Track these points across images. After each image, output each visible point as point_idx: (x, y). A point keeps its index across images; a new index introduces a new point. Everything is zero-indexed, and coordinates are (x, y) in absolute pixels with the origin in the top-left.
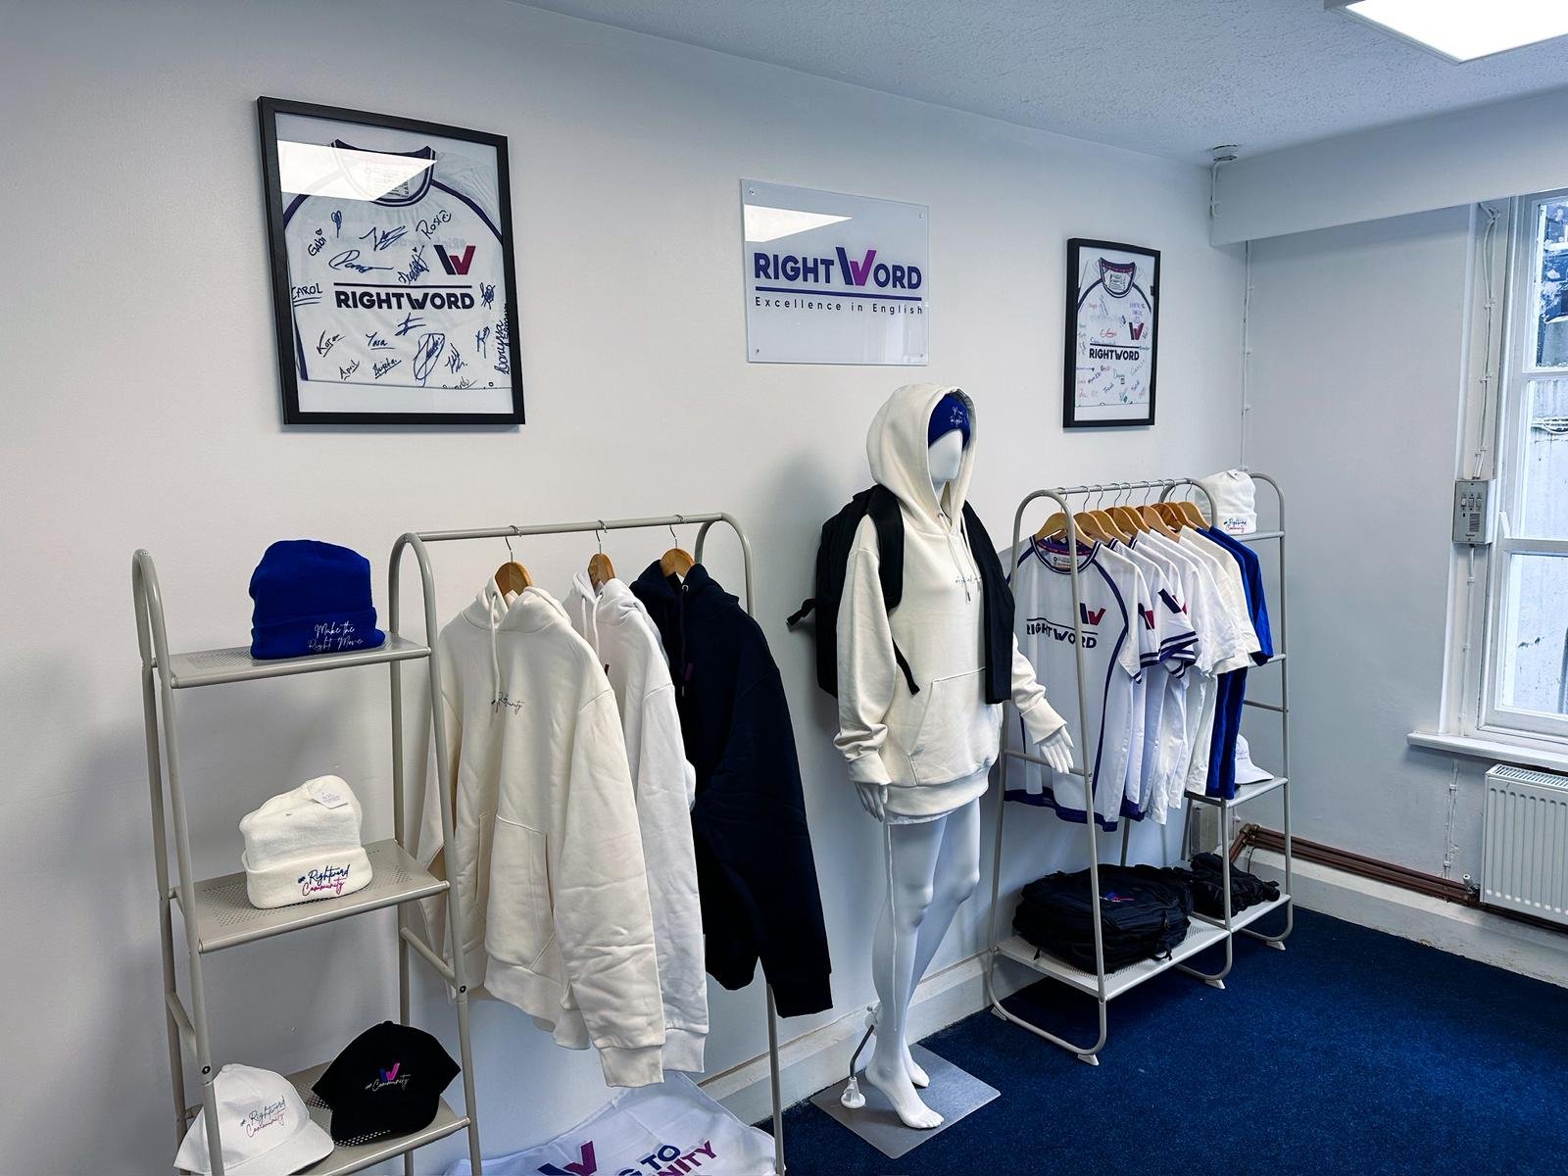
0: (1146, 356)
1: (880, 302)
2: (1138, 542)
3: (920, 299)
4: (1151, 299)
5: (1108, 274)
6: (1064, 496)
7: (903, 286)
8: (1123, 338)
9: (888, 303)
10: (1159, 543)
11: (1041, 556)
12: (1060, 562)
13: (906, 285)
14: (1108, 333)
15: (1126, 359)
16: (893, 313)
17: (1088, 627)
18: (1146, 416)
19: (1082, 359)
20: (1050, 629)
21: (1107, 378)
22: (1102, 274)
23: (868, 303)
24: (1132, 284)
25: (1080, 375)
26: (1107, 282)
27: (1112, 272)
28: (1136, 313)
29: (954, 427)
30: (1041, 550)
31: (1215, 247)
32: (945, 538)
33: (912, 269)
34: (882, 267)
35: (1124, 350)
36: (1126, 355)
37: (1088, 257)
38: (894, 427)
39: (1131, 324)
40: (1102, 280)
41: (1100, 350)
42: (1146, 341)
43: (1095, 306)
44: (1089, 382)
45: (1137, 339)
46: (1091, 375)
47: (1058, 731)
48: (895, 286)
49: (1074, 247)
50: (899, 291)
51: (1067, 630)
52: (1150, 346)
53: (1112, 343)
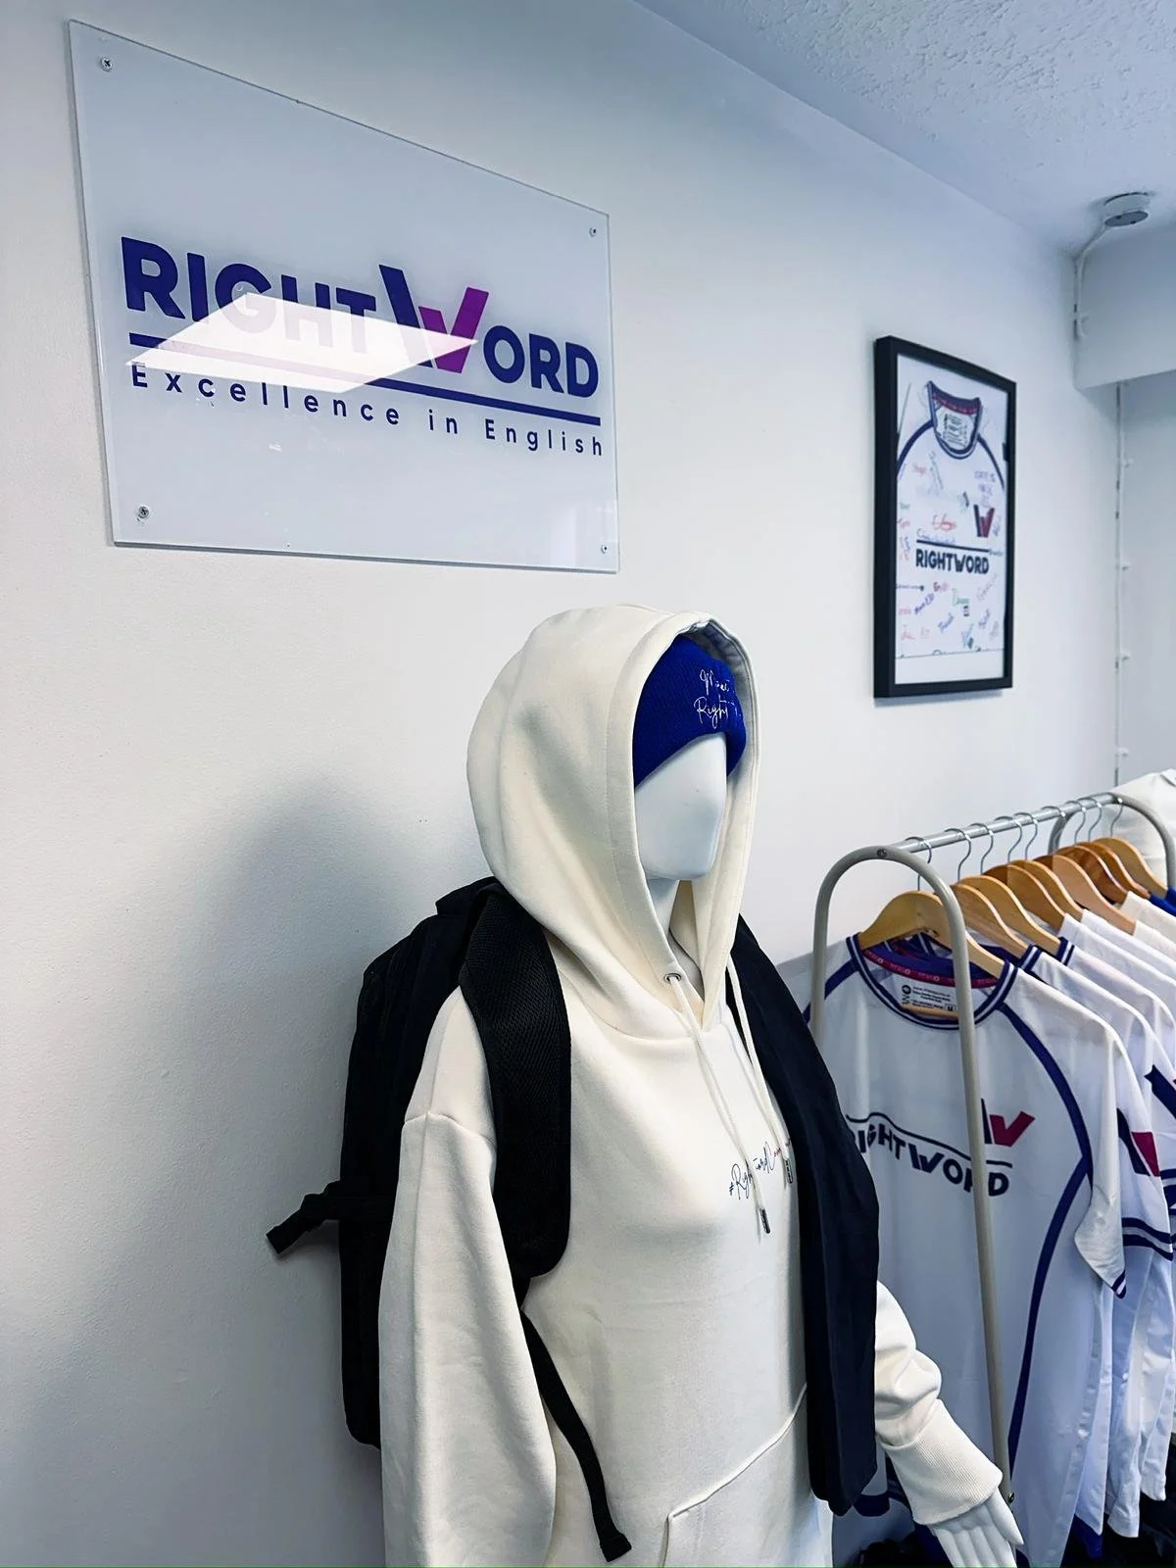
0: (997, 564)
1: (503, 418)
2: (1077, 950)
3: (596, 421)
4: (1003, 465)
5: (942, 412)
6: (923, 856)
7: (556, 387)
8: (965, 534)
9: (524, 423)
10: (1106, 943)
11: (872, 981)
12: (919, 998)
13: (564, 386)
14: (944, 523)
15: (970, 570)
16: (534, 445)
17: (991, 1151)
18: (996, 671)
19: (906, 570)
20: (901, 1143)
21: (943, 604)
22: (933, 411)
23: (471, 417)
24: (976, 437)
25: (904, 599)
26: (940, 428)
27: (948, 412)
28: (983, 488)
29: (704, 730)
30: (872, 967)
31: (1079, 390)
32: (690, 1041)
33: (576, 351)
34: (499, 333)
35: (968, 553)
36: (970, 563)
37: (911, 375)
38: (534, 726)
39: (976, 508)
40: (931, 424)
41: (933, 553)
42: (997, 541)
43: (922, 471)
44: (917, 610)
45: (986, 535)
46: (919, 598)
47: (988, 1502)
48: (536, 383)
49: (887, 353)
50: (545, 397)
51: (942, 1150)
52: (1003, 548)
53: (950, 542)
